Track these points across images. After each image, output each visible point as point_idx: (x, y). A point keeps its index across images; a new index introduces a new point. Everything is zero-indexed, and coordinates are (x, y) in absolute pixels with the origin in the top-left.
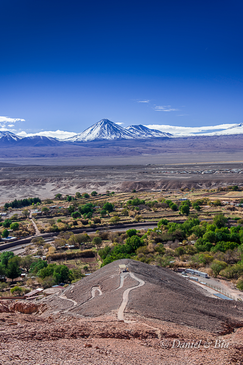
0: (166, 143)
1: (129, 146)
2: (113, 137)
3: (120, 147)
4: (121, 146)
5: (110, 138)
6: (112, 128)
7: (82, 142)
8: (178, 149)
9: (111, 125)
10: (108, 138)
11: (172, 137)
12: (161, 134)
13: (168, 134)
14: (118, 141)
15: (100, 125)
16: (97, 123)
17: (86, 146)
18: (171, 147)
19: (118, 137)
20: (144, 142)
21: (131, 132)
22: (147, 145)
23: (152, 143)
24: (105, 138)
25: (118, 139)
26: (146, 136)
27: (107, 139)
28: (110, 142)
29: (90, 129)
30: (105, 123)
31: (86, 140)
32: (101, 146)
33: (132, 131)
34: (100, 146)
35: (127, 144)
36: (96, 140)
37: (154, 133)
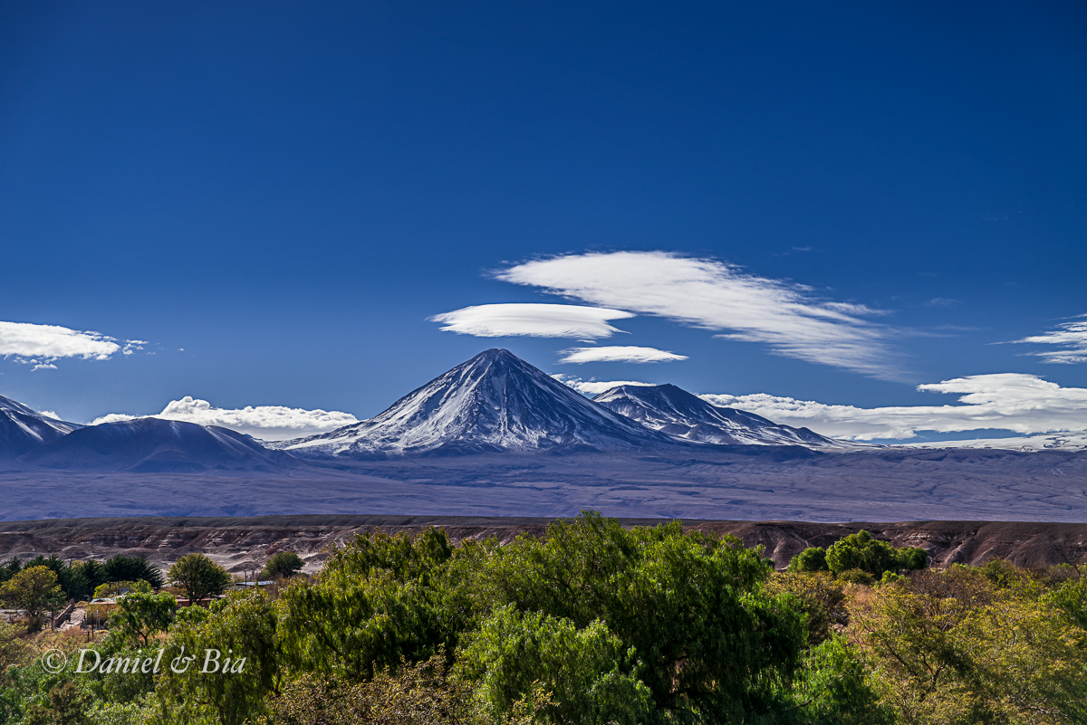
0: (796, 474)
1: (609, 482)
2: (534, 436)
3: (567, 486)
4: (572, 479)
5: (520, 442)
6: (532, 393)
7: (379, 456)
8: (860, 503)
9: (527, 380)
10: (508, 440)
11: (824, 447)
12: (769, 434)
13: (804, 433)
14: (558, 460)
15: (474, 378)
16: (460, 368)
17: (401, 474)
18: (823, 496)
19: (558, 440)
20: (684, 469)
21: (621, 418)
22: (702, 482)
23: (727, 475)
24: (493, 439)
25: (557, 451)
26: (694, 437)
27: (504, 444)
28: (518, 463)
29: (423, 396)
30: (497, 370)
31: (400, 446)
32: (476, 478)
33: (625, 413)
34: (469, 478)
35: (604, 475)
36: (449, 449)
37: (732, 424)
